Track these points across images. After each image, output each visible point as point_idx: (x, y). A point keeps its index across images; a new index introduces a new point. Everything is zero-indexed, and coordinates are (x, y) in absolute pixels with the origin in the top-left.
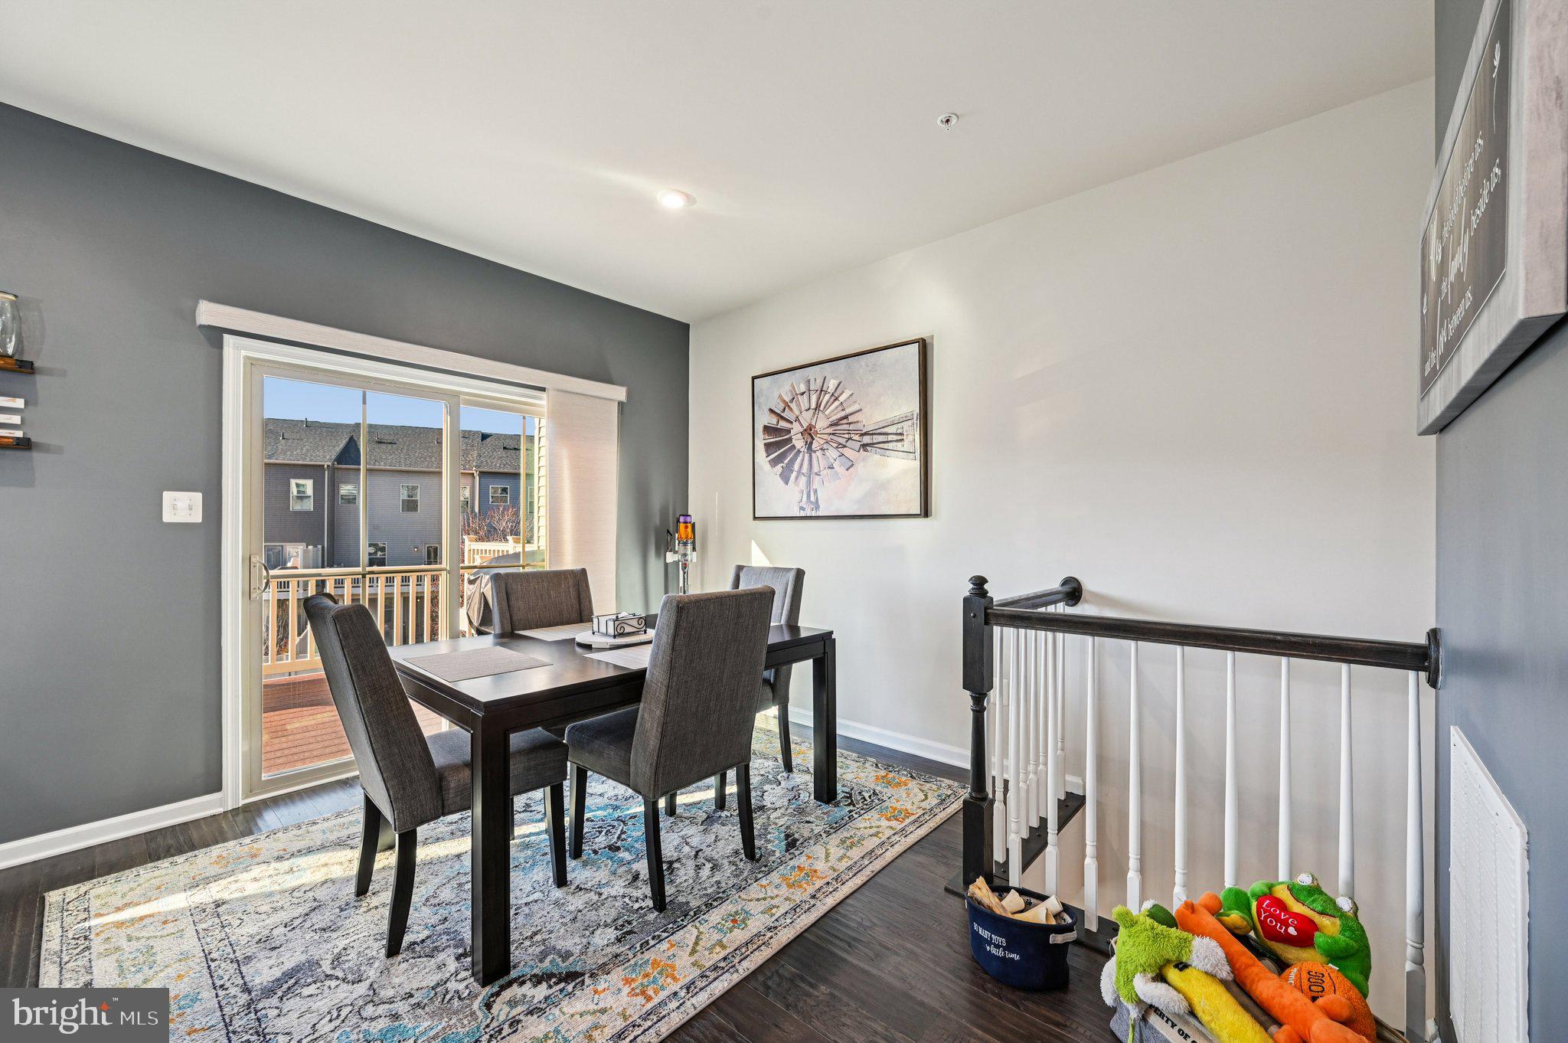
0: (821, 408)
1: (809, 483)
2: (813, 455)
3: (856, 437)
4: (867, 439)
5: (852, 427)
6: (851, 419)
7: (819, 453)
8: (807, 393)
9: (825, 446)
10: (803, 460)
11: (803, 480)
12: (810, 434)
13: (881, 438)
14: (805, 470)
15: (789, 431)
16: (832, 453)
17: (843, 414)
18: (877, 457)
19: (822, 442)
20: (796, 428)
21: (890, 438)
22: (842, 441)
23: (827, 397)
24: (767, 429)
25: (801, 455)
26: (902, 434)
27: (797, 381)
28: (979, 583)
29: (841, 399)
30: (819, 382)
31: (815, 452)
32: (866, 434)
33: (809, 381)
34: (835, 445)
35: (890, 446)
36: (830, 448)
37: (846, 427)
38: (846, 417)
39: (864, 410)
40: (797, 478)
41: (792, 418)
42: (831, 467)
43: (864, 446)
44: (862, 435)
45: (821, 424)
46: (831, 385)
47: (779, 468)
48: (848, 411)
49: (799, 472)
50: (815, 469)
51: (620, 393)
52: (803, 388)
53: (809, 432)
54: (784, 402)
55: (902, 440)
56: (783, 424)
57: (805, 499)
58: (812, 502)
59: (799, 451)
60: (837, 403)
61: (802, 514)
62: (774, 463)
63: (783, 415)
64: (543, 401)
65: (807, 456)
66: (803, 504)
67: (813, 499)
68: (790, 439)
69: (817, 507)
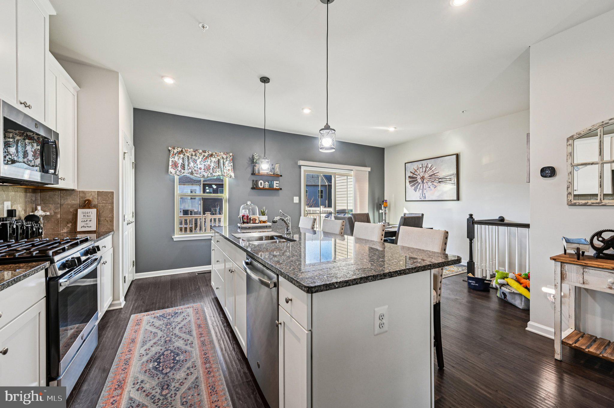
0: (426, 172)
1: (423, 192)
2: (424, 184)
3: (437, 180)
4: (440, 180)
5: (436, 177)
6: (435, 175)
7: (426, 184)
8: (422, 168)
9: (428, 182)
10: (421, 185)
11: (421, 191)
12: (423, 179)
13: (445, 180)
14: (421, 188)
15: (416, 178)
16: (430, 184)
17: (433, 173)
18: (444, 185)
19: (427, 181)
20: (419, 177)
21: (447, 180)
22: (433, 180)
23: (428, 169)
24: (409, 177)
25: (420, 184)
26: (451, 179)
27: (419, 164)
28: (471, 216)
29: (433, 169)
30: (426, 165)
31: (424, 183)
32: (440, 179)
33: (423, 164)
34: (431, 182)
35: (447, 182)
36: (429, 182)
37: (434, 177)
38: (434, 174)
39: (440, 172)
40: (419, 190)
41: (418, 174)
42: (429, 187)
43: (440, 182)
44: (439, 179)
45: (426, 176)
46: (430, 166)
47: (413, 188)
48: (435, 172)
49: (420, 188)
50: (425, 188)
51: (369, 169)
52: (421, 166)
53: (423, 178)
54: (415, 170)
55: (451, 180)
56: (414, 176)
57: (421, 195)
58: (423, 197)
59: (420, 183)
60: (431, 170)
61: (421, 200)
62: (412, 186)
63: (415, 173)
64: (352, 173)
65: (422, 184)
66: (421, 197)
67: (424, 195)
68: (417, 180)
69: (425, 197)
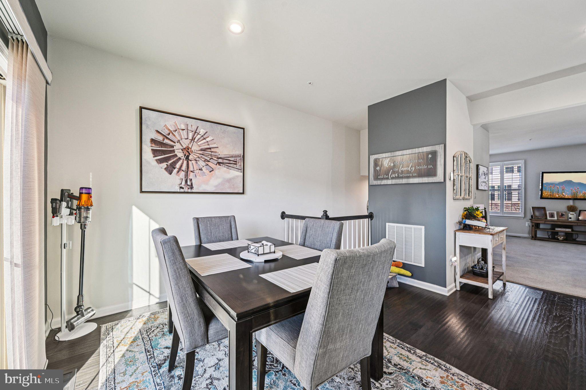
0: (196, 140)
1: (187, 175)
2: (190, 162)
3: (215, 159)
4: (220, 161)
5: (213, 154)
6: (212, 150)
7: (194, 162)
9: (197, 159)
10: (182, 163)
11: (182, 174)
12: (188, 152)
13: (227, 161)
14: (184, 167)
15: (173, 147)
16: (201, 163)
17: (208, 147)
18: (225, 169)
19: (196, 157)
20: (177, 146)
21: (231, 162)
22: (208, 159)
23: (199, 136)
24: (153, 141)
25: (181, 161)
26: (236, 162)
27: (181, 123)
29: (208, 139)
30: (194, 128)
31: (191, 161)
32: (220, 158)
33: (188, 125)
34: (203, 160)
35: (231, 165)
36: (200, 161)
37: (210, 153)
38: (210, 148)
39: (219, 148)
40: (178, 172)
41: (176, 140)
42: (201, 169)
43: (219, 163)
44: (218, 158)
45: (195, 148)
46: (202, 132)
47: (164, 165)
48: (211, 146)
49: (180, 169)
50: (191, 168)
52: (183, 127)
53: (187, 151)
54: (169, 130)
55: (236, 164)
56: (166, 141)
57: (184, 183)
58: (188, 185)
59: (180, 159)
60: (204, 141)
61: (182, 190)
62: (160, 161)
63: (168, 137)
65: (185, 162)
66: (182, 186)
67: (189, 183)
68: (174, 151)
69: (192, 187)
